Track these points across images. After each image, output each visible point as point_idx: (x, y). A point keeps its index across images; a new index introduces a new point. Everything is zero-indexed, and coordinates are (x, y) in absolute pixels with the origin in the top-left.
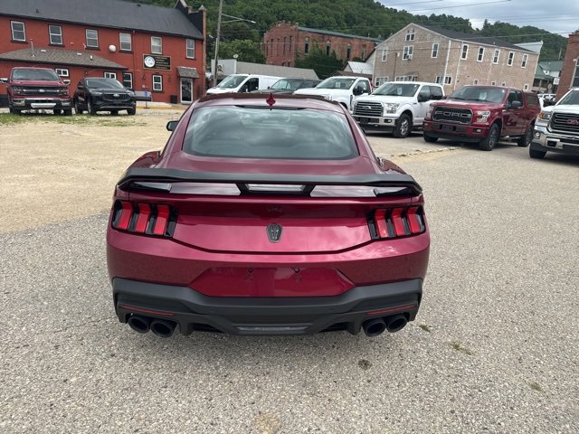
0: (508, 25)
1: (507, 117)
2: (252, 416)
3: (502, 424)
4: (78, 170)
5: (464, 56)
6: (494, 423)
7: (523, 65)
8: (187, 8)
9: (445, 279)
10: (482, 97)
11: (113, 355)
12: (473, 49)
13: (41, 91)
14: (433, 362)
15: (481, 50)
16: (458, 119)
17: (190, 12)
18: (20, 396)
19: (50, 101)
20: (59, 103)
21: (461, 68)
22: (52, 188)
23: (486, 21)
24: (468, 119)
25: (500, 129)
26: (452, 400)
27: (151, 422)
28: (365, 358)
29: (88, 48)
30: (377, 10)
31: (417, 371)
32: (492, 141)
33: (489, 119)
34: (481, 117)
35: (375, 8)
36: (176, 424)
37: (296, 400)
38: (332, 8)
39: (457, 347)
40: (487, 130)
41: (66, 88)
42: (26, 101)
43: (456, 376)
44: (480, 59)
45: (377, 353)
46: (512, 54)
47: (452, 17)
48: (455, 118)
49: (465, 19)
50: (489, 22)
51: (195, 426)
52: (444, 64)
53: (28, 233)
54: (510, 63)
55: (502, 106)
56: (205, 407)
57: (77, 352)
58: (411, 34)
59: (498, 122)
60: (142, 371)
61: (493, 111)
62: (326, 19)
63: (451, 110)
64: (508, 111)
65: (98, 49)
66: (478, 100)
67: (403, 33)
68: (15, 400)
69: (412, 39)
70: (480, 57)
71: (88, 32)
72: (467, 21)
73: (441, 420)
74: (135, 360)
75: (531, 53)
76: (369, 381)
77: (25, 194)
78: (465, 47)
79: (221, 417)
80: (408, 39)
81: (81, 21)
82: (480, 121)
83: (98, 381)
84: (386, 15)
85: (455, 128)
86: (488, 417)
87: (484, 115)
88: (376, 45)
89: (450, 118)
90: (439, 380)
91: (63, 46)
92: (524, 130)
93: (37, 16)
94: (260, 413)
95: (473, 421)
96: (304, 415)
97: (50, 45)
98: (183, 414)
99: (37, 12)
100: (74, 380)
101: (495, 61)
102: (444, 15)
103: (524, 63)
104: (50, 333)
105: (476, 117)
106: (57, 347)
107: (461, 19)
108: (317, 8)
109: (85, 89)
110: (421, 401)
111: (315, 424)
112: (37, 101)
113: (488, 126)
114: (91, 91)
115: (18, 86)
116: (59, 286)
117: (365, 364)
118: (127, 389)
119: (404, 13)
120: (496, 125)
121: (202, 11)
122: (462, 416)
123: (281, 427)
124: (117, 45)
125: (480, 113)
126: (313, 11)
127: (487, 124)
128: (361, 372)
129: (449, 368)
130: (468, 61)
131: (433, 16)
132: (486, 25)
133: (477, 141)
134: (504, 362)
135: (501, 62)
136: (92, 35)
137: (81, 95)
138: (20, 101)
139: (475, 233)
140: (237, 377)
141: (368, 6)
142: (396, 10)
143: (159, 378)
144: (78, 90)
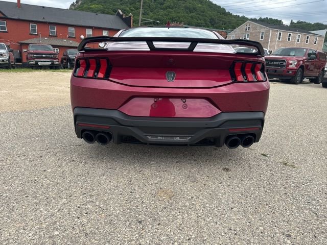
0: (305, 22)
1: (307, 66)
2: (156, 189)
3: (320, 201)
4: (61, 88)
5: (279, 39)
6: (314, 200)
7: (315, 43)
8: (123, 15)
9: (275, 134)
10: (292, 53)
11: (73, 161)
12: (284, 34)
13: (44, 56)
14: (270, 170)
15: (290, 35)
16: (278, 66)
17: (124, 17)
18: (18, 176)
19: (48, 61)
20: (53, 63)
21: (278, 46)
22: (46, 95)
23: (292, 21)
24: (284, 66)
25: (303, 72)
26: (285, 188)
27: (93, 190)
28: (227, 167)
29: (69, 37)
30: (228, 16)
31: (261, 174)
32: (298, 79)
33: (296, 65)
34: (292, 64)
35: (226, 15)
36: (109, 192)
37: (183, 183)
38: (202, 15)
39: (286, 164)
40: (295, 72)
41: (57, 54)
42: (36, 61)
43: (286, 177)
44: (289, 40)
45: (235, 165)
46: (308, 37)
47: (271, 19)
48: (276, 65)
49: (279, 20)
50: (294, 21)
51: (120, 193)
52: (268, 43)
53: (31, 111)
54: (307, 42)
55: (304, 58)
56: (127, 185)
57: (53, 159)
58: (248, 27)
59: (302, 67)
60: (90, 168)
61: (299, 61)
62: (199, 21)
63: (274, 61)
64: (308, 62)
65: (75, 38)
66: (289, 55)
67: (243, 26)
68: (15, 178)
69: (249, 29)
70: (289, 39)
71: (70, 28)
72: (281, 21)
73: (278, 197)
74: (86, 163)
75: (319, 36)
76: (230, 177)
77: (31, 97)
78: (280, 33)
79: (137, 189)
80: (246, 30)
81: (66, 23)
82: (291, 66)
83: (64, 171)
84: (233, 18)
85: (276, 71)
86: (310, 197)
87: (293, 64)
88: (227, 34)
89: (273, 65)
90: (275, 179)
91: (56, 36)
92: (318, 74)
93: (44, 20)
94: (161, 188)
95: (300, 199)
96: (188, 191)
97: (50, 36)
98: (113, 187)
99: (44, 18)
100: (49, 170)
101: (298, 41)
102: (267, 18)
103: (315, 42)
104: (38, 151)
105: (288, 64)
106: (41, 157)
107: (277, 20)
108: (194, 16)
109: (67, 55)
110: (264, 188)
111: (196, 195)
112: (41, 61)
113: (296, 69)
114: (70, 56)
115: (32, 53)
116: (45, 132)
117: (227, 170)
118: (80, 175)
119: (243, 17)
120: (300, 69)
121: (130, 16)
122: (293, 196)
123: (174, 195)
124: (84, 35)
125: (291, 62)
126: (192, 17)
127: (295, 68)
128: (224, 173)
129: (281, 173)
130: (281, 41)
131: (260, 18)
132: (292, 23)
133: (289, 78)
134: (317, 172)
135: (301, 41)
136: (72, 30)
137: (65, 59)
138: (33, 61)
139: (292, 116)
140: (147, 172)
141: (223, 14)
142: (239, 16)
143: (100, 171)
144: (63, 57)
